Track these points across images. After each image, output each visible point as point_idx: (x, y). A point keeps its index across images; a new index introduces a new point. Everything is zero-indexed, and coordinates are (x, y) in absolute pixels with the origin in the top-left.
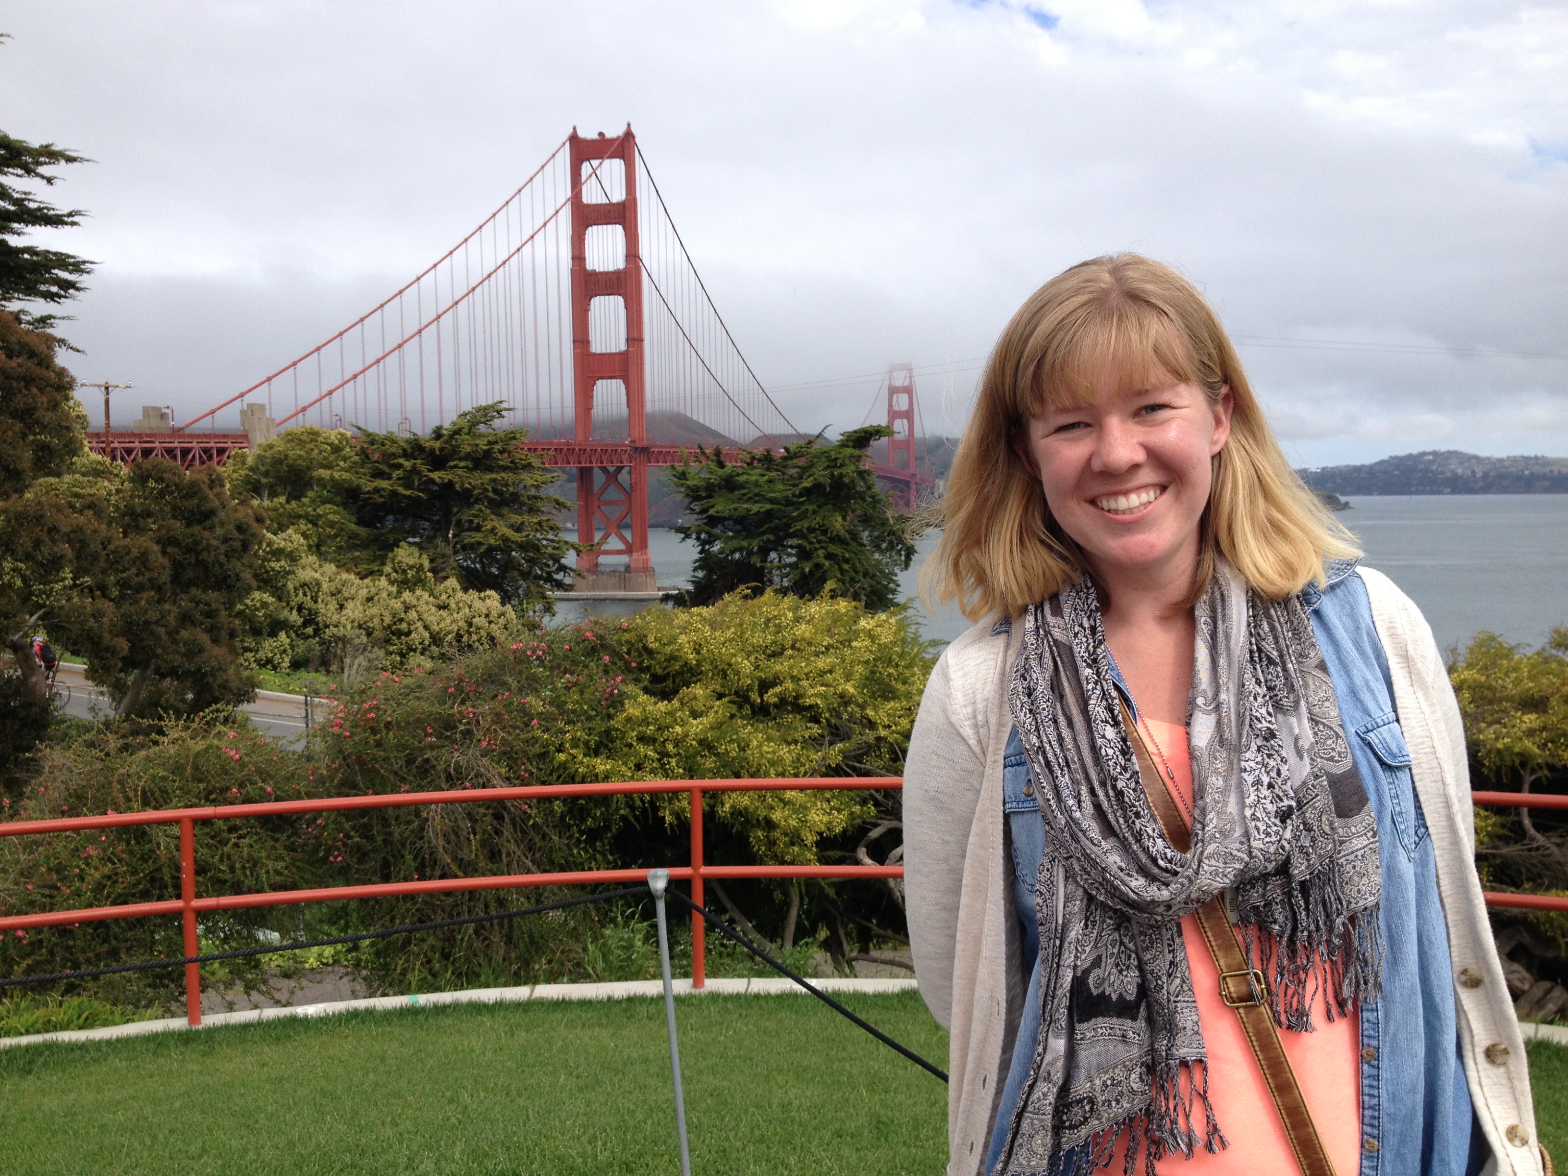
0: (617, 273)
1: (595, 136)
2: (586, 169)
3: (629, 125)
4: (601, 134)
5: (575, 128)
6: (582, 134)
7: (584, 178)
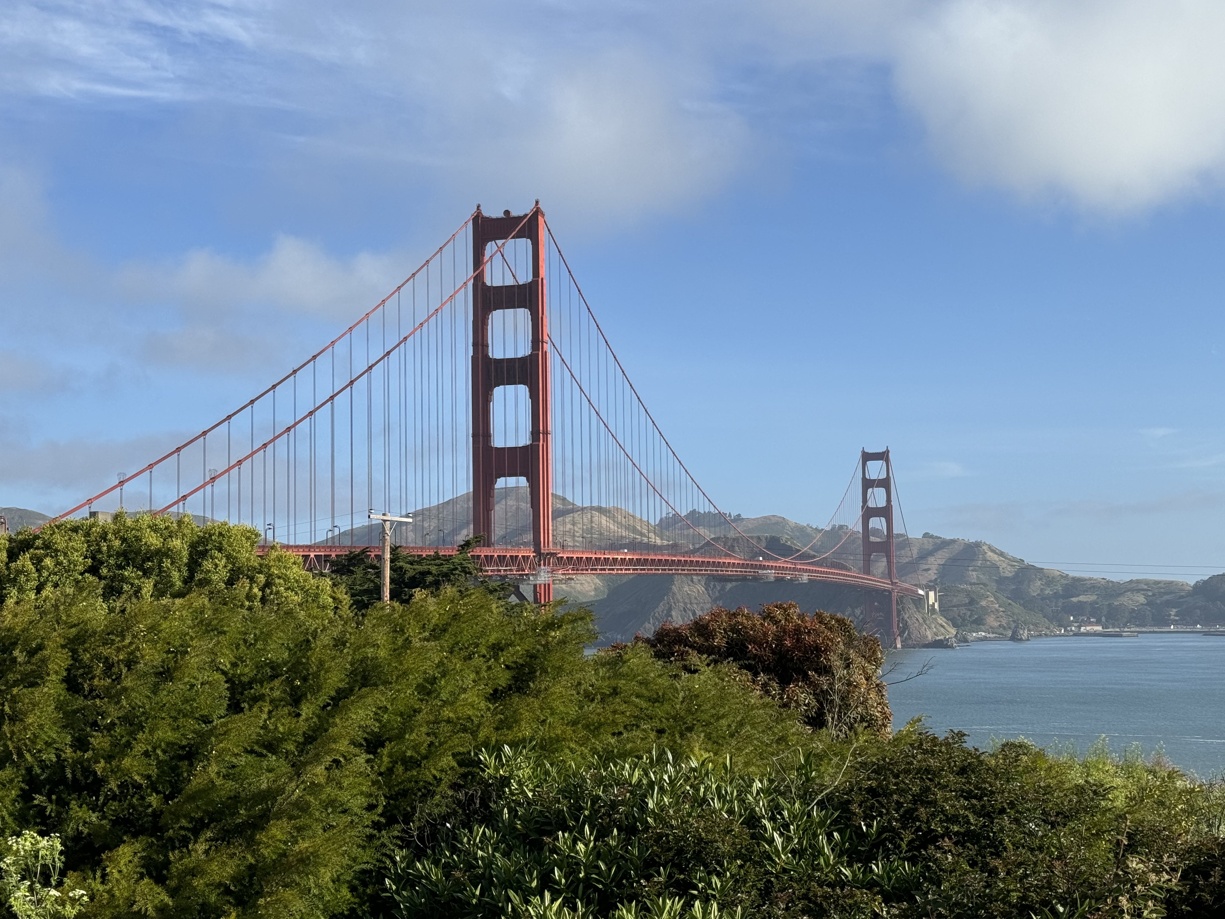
1: (501, 215)
2: (490, 248)
3: (537, 201)
4: (507, 212)
5: (478, 207)
7: (487, 257)
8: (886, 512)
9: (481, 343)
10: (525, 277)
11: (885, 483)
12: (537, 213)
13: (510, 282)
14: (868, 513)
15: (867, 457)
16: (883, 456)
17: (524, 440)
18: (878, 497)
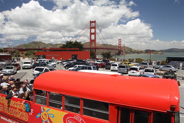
0: (94, 33)
2: (91, 24)
8: (121, 44)
9: (91, 32)
10: (94, 26)
11: (121, 42)
12: (95, 21)
13: (92, 26)
14: (119, 44)
15: (119, 40)
16: (121, 40)
17: (94, 39)
18: (120, 43)
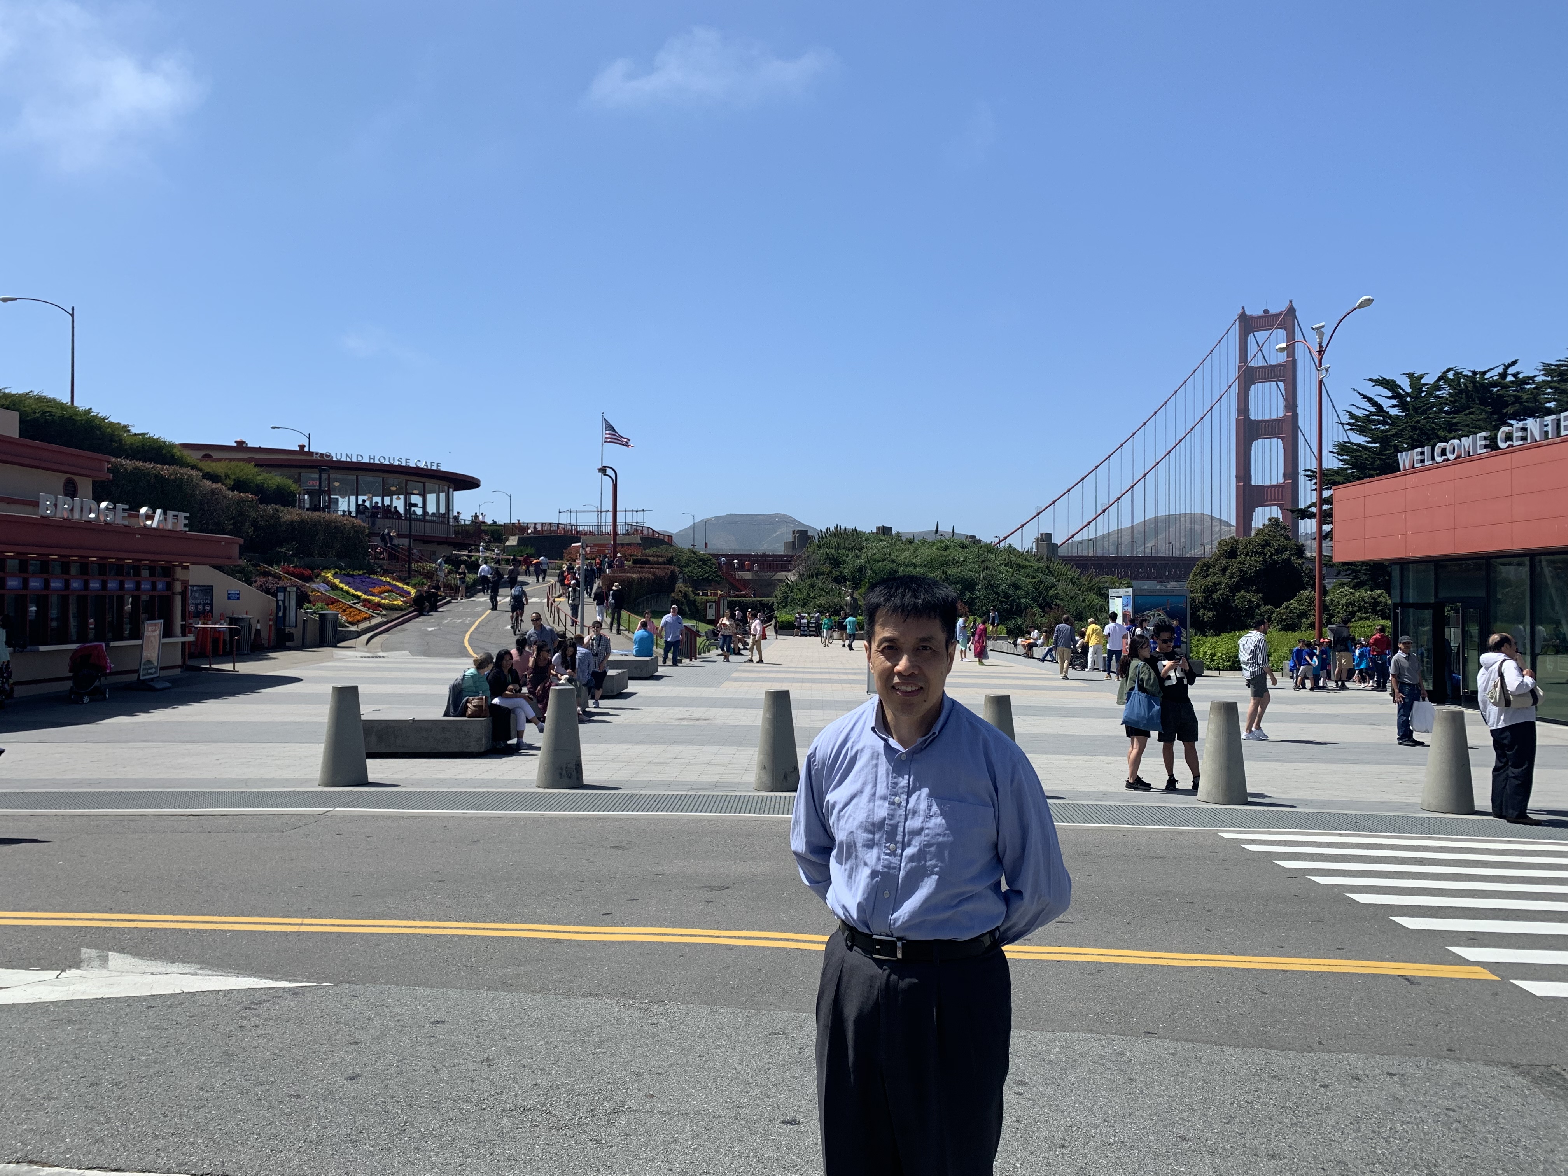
0: (1277, 421)
1: (1261, 313)
3: (1291, 301)
4: (1266, 311)
5: (1243, 308)
6: (1247, 313)
7: (1248, 345)
9: (1244, 408)
12: (1291, 310)
